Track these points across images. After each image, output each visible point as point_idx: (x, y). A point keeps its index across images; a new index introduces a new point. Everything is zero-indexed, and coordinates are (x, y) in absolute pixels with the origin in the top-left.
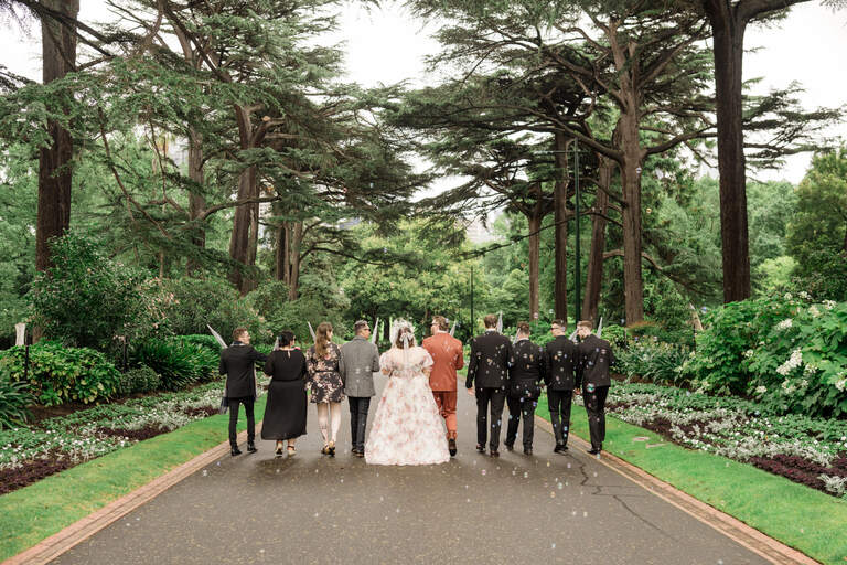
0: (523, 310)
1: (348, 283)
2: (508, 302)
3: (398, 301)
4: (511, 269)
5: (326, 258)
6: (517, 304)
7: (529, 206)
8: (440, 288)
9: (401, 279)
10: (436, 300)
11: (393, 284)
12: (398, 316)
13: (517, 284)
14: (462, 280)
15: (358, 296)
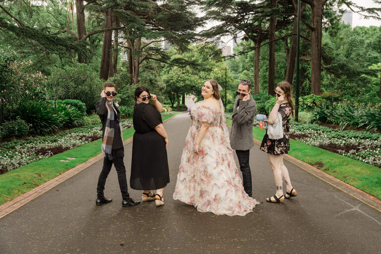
1: (165, 77)
3: (189, 85)
4: (243, 70)
5: (154, 64)
7: (255, 36)
9: (190, 75)
11: (186, 77)
12: (189, 93)
14: (220, 75)
15: (170, 83)
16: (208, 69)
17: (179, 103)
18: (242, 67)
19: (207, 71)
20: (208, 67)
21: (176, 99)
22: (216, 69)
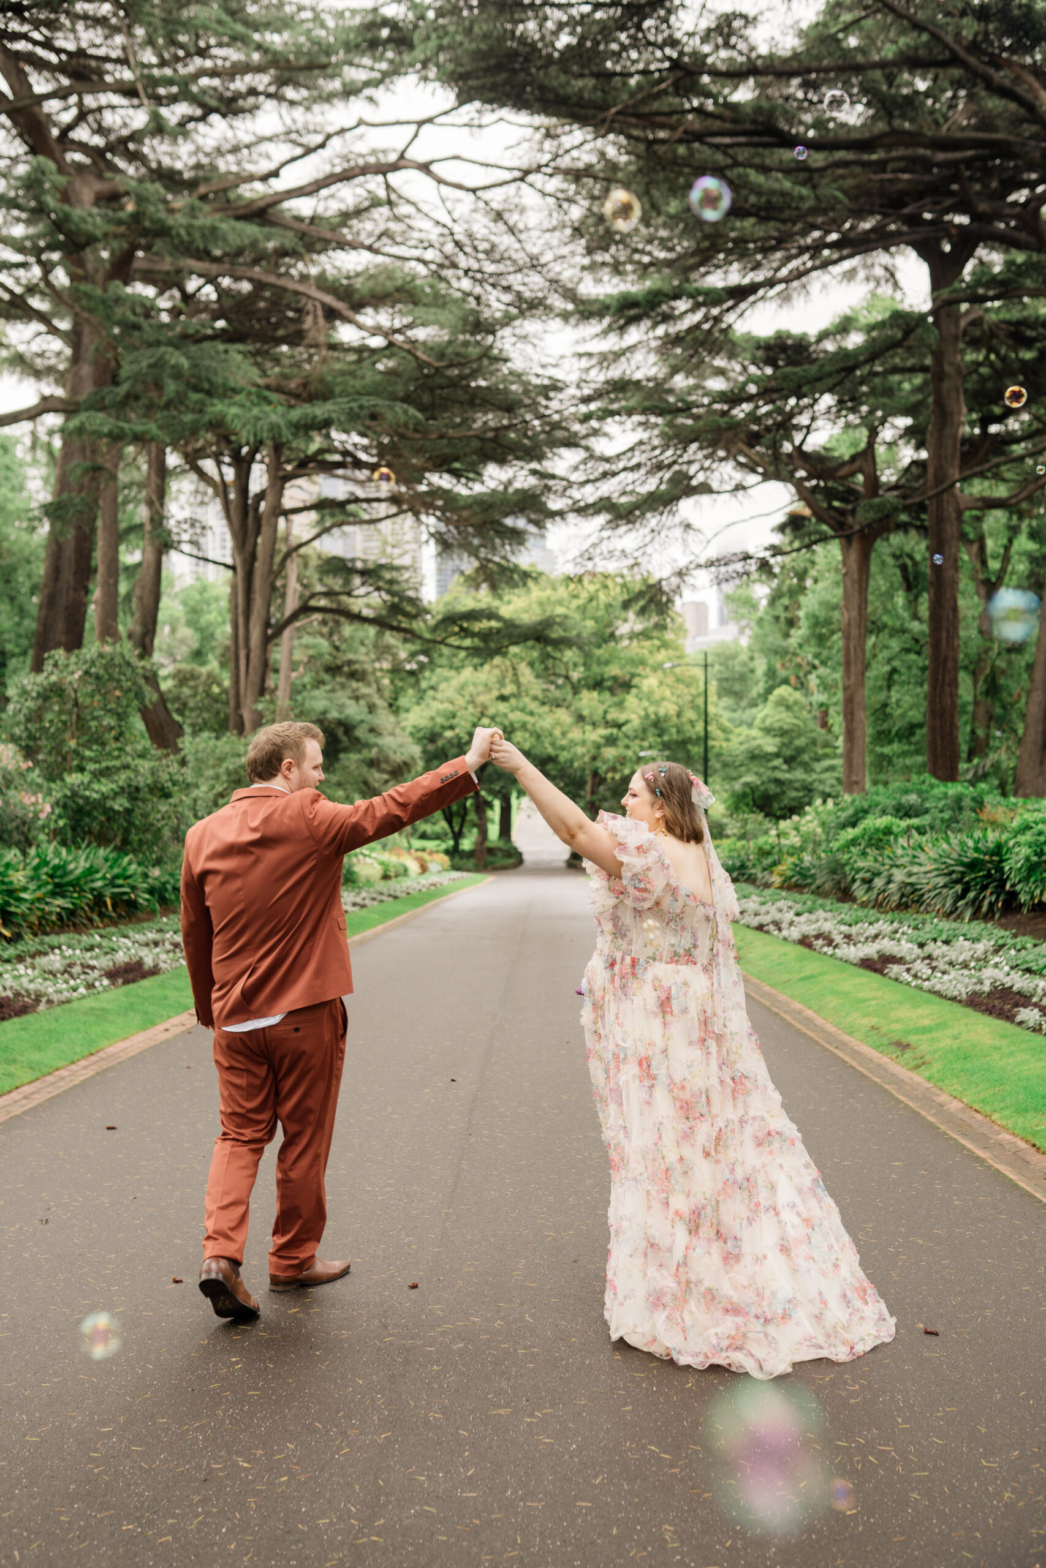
0: (799, 774)
1: (418, 716)
2: (767, 757)
4: (769, 690)
6: (786, 762)
8: (619, 726)
9: (533, 705)
10: (610, 753)
13: (786, 719)
14: (668, 708)
15: (440, 743)
16: (615, 678)
17: (484, 833)
18: (766, 675)
19: (611, 690)
20: (613, 670)
21: (472, 816)
22: (649, 682)
